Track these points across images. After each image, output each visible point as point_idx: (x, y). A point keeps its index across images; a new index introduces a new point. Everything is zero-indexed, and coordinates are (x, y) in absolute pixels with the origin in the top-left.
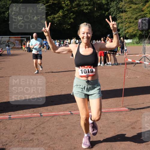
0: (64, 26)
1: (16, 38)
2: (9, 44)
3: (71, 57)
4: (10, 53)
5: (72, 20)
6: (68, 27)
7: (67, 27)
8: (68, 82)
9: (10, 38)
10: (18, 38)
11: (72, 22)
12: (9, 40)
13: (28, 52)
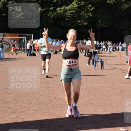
0: (79, 22)
1: (12, 36)
2: (2, 44)
3: (87, 65)
4: (3, 56)
5: (90, 14)
6: (85, 24)
7: (83, 23)
8: (83, 99)
9: (4, 36)
10: (15, 36)
11: (90, 17)
12: (3, 38)
13: (28, 56)
